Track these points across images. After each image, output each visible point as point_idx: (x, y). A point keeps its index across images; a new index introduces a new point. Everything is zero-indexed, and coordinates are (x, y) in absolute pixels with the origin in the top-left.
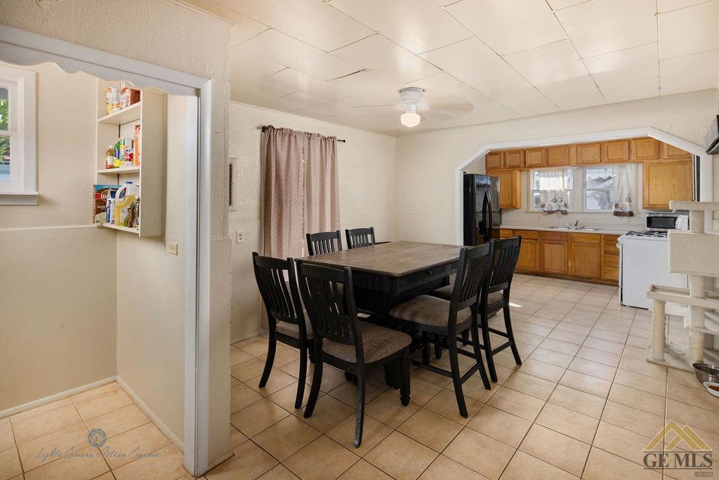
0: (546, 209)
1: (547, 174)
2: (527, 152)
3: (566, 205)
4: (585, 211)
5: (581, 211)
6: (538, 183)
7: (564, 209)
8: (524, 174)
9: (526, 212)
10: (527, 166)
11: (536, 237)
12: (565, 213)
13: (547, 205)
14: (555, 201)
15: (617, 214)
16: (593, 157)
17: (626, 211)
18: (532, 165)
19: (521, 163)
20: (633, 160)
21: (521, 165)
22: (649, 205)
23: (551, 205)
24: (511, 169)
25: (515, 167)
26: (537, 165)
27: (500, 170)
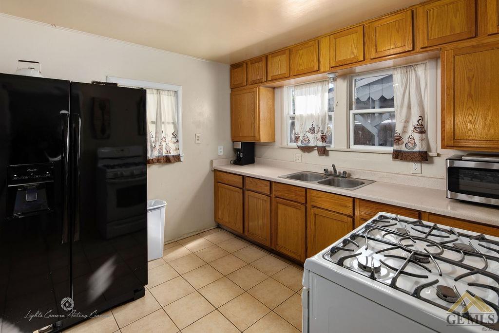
2: (270, 57)
5: (345, 148)
8: (278, 92)
9: (280, 147)
13: (301, 138)
14: (312, 131)
15: (398, 154)
16: (353, 53)
17: (415, 150)
18: (274, 78)
19: (263, 76)
20: (422, 48)
21: (263, 78)
22: (454, 139)
23: (307, 137)
24: (254, 85)
25: (257, 82)
26: (281, 77)
27: (243, 87)
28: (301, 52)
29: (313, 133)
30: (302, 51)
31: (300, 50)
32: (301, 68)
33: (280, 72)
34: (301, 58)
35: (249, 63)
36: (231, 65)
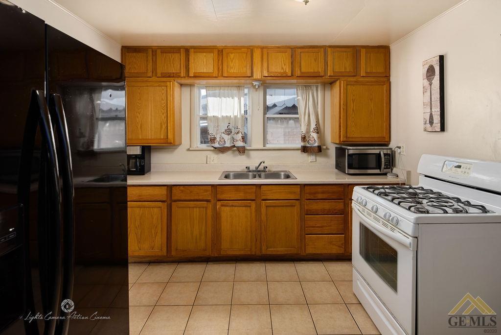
0: (216, 145)
1: (217, 91)
2: (192, 51)
3: (244, 139)
4: (268, 146)
5: (261, 147)
6: (205, 108)
7: (240, 144)
8: (186, 91)
9: (188, 150)
10: (191, 74)
11: (207, 195)
12: (242, 150)
13: (218, 139)
14: (228, 132)
15: (305, 149)
16: (282, 68)
17: (315, 145)
18: (197, 75)
19: (182, 70)
20: (329, 76)
21: (182, 72)
22: (346, 137)
23: (223, 138)
24: (166, 79)
25: (172, 75)
26: (207, 75)
27: (147, 79)
28: (232, 56)
29: (229, 134)
30: (233, 54)
31: (232, 53)
32: (232, 71)
33: (205, 69)
34: (232, 61)
35: (159, 51)
36: (122, 46)
